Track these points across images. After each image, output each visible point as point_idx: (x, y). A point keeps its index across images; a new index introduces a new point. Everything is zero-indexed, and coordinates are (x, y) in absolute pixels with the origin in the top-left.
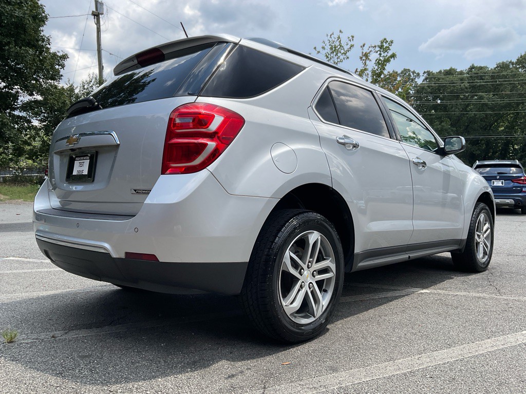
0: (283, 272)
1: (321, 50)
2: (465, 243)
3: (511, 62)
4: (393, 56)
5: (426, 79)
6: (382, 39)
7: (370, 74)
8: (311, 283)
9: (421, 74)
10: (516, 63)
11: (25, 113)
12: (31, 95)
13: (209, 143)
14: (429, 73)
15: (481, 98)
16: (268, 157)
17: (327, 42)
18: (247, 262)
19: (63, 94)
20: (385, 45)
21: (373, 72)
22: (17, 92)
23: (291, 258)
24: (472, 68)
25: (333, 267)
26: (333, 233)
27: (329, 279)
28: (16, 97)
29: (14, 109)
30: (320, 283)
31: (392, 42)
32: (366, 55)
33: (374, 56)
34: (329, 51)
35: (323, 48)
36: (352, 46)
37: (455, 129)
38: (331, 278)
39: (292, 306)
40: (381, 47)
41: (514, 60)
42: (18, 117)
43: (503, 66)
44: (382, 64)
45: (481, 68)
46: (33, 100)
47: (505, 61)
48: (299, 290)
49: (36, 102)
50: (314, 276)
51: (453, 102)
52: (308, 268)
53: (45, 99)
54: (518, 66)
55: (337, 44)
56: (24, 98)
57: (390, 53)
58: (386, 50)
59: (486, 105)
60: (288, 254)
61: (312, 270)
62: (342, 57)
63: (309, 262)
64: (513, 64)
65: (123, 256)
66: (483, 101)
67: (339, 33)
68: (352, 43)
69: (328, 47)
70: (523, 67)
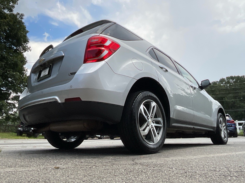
2: (216, 129)
3: (217, 81)
8: (152, 125)
11: (13, 101)
13: (105, 50)
16: (131, 62)
18: (123, 106)
23: (144, 108)
25: (162, 122)
28: (10, 94)
29: (8, 100)
30: (156, 127)
38: (161, 127)
41: (218, 81)
42: (10, 103)
46: (17, 95)
47: (215, 81)
48: (147, 126)
50: (153, 123)
52: (151, 118)
54: (220, 83)
60: (143, 105)
61: (153, 119)
64: (218, 82)
65: (64, 101)
70: (222, 83)
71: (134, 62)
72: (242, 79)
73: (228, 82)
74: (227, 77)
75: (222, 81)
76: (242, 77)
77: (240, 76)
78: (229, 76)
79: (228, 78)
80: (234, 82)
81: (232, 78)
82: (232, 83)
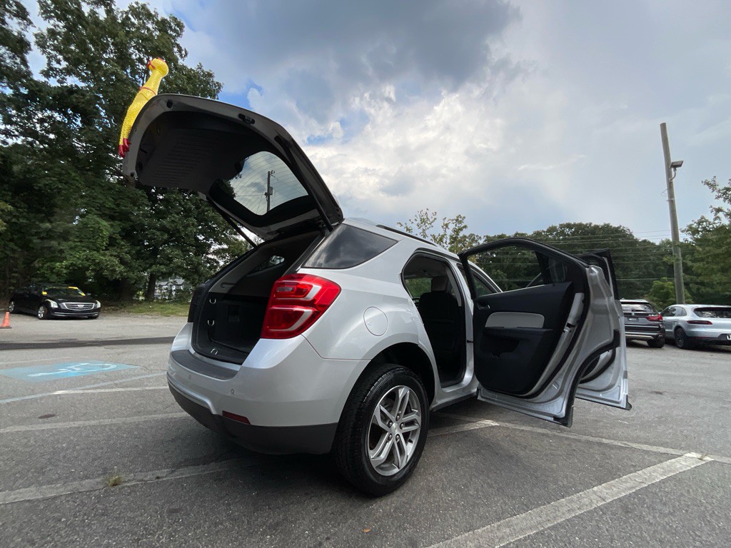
0: (373, 425)
1: (414, 222)
3: (543, 231)
4: (465, 227)
5: (485, 241)
6: (458, 215)
7: (449, 237)
8: (398, 435)
9: (482, 237)
10: (547, 232)
11: (215, 256)
12: (220, 244)
13: (305, 310)
14: (487, 237)
15: (524, 254)
16: (361, 322)
17: (418, 216)
18: (336, 423)
19: (241, 244)
20: (460, 219)
21: (451, 237)
22: (212, 243)
23: (381, 411)
24: (517, 234)
25: (419, 419)
26: (421, 388)
27: (414, 432)
29: (208, 254)
30: (406, 435)
31: (464, 217)
32: (447, 225)
33: (452, 226)
34: (420, 222)
35: (416, 220)
36: (435, 219)
37: (506, 275)
38: (417, 430)
39: (378, 459)
40: (457, 220)
41: (545, 230)
43: (538, 234)
44: (457, 231)
45: (523, 234)
46: (221, 248)
48: (386, 442)
49: (223, 249)
50: (401, 428)
51: (505, 256)
52: (397, 420)
53: (229, 247)
55: (425, 217)
56: (215, 247)
57: (463, 225)
58: (460, 222)
59: (528, 259)
60: (379, 407)
61: (400, 422)
62: (428, 226)
63: (398, 415)
65: (221, 414)
66: (525, 256)
67: (426, 210)
68: (435, 217)
69: (419, 219)
70: (551, 234)
71: (368, 321)
72: (586, 229)
73: (562, 233)
74: (560, 225)
75: (552, 230)
76: (587, 224)
77: (584, 223)
78: (565, 222)
79: (562, 226)
80: (573, 234)
81: (569, 226)
82: (568, 235)
